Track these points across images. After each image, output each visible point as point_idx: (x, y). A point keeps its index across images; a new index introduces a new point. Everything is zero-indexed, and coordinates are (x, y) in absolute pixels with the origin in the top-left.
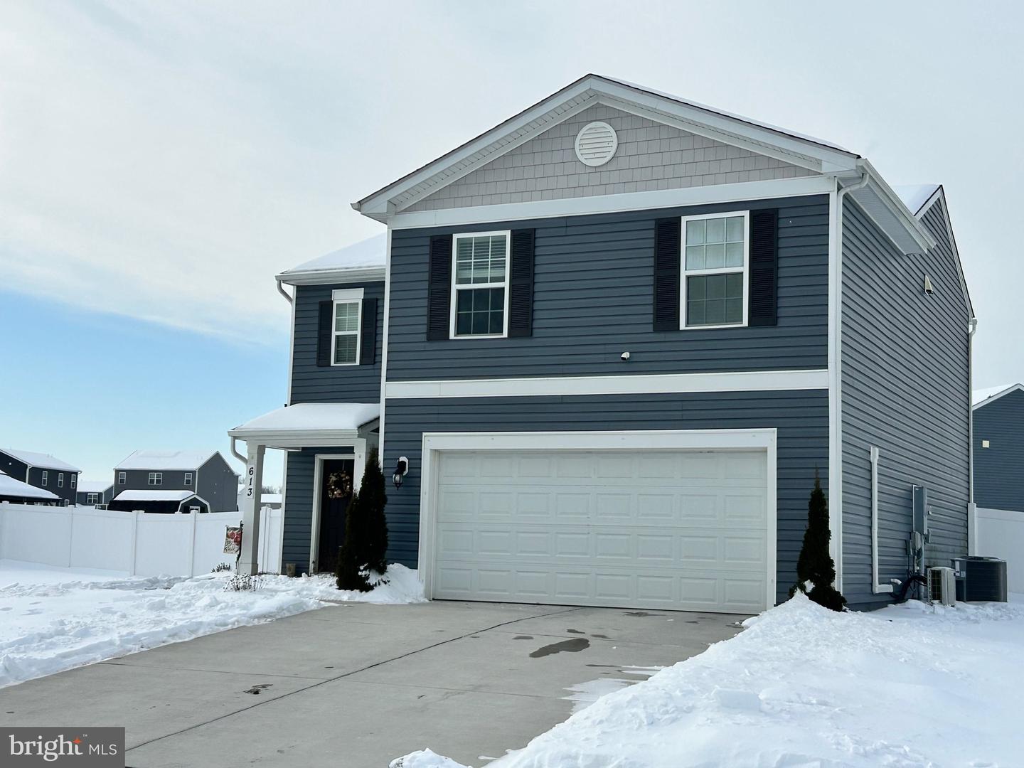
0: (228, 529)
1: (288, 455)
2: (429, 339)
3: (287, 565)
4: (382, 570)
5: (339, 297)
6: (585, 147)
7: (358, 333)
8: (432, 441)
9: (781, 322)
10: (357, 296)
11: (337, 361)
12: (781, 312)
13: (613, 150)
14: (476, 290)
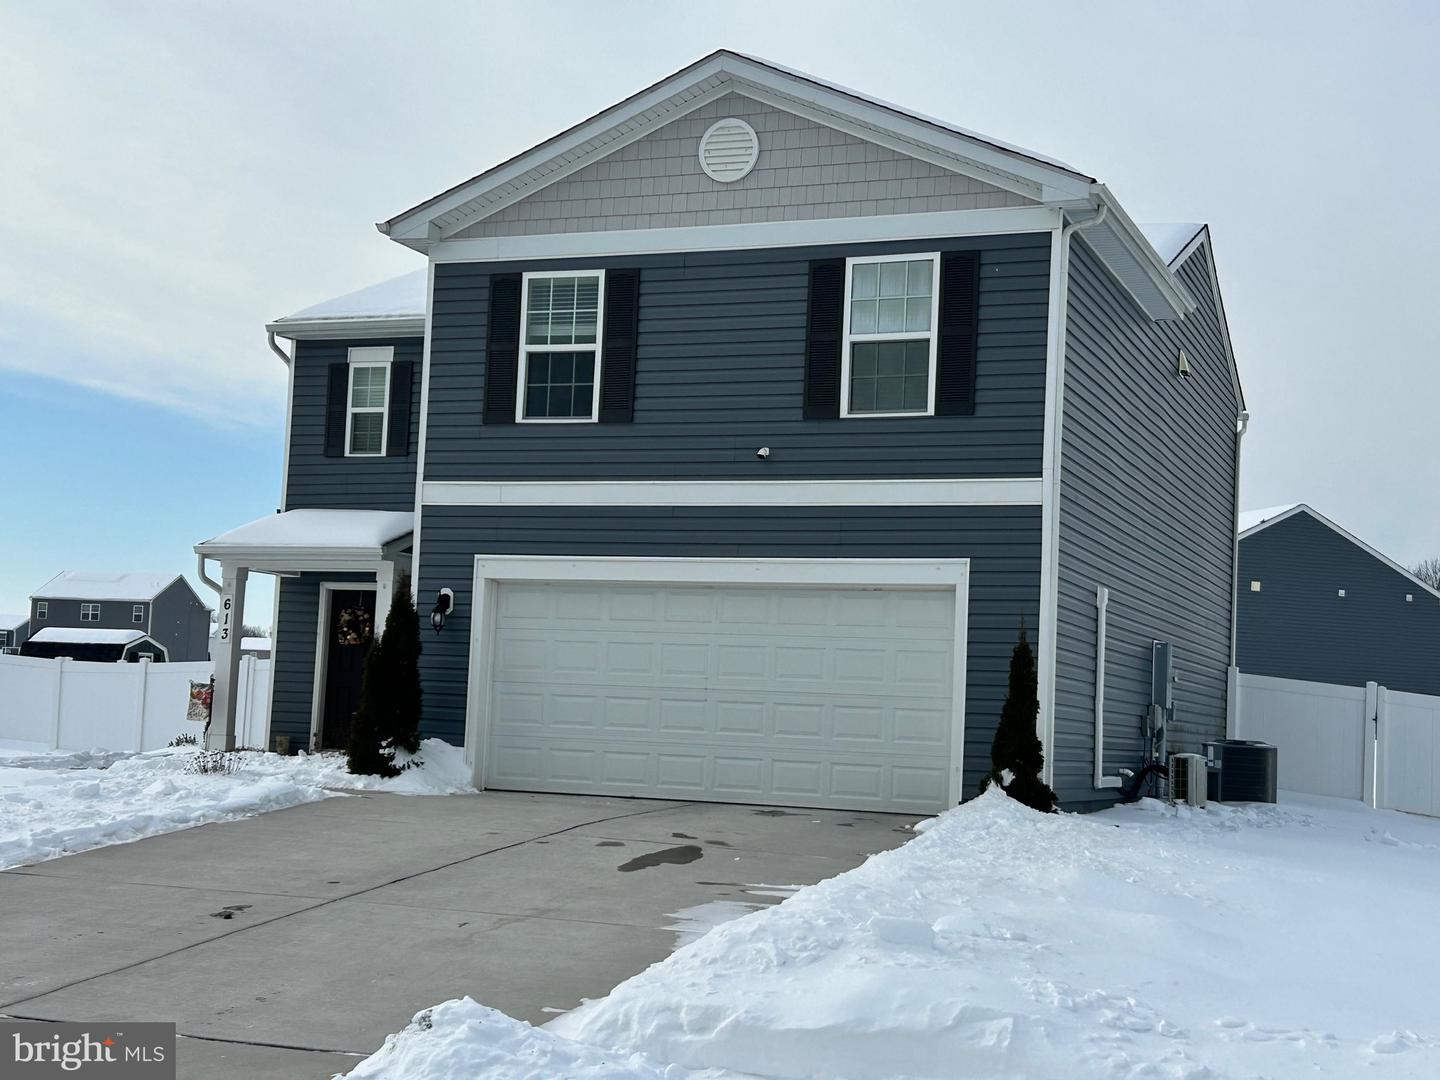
0: (192, 686)
1: (281, 583)
2: (486, 422)
3: (278, 739)
4: (413, 748)
5: (358, 358)
6: (713, 153)
7: (385, 410)
8: (488, 567)
9: (980, 411)
10: (384, 358)
11: (354, 449)
12: (980, 397)
13: (753, 160)
14: (554, 354)
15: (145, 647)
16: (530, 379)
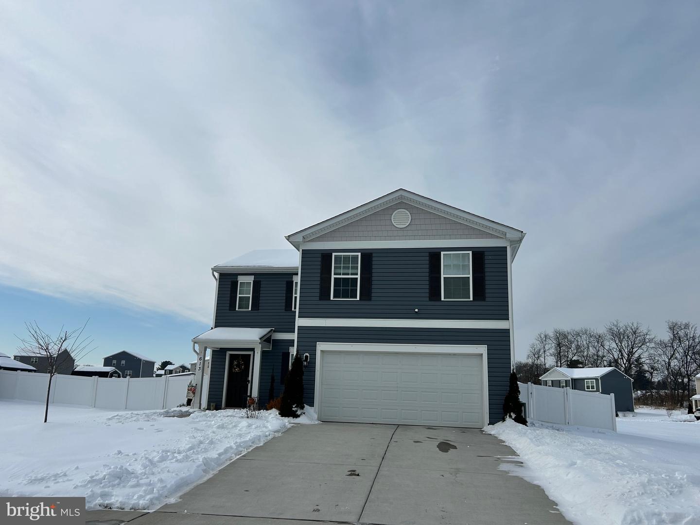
0: (188, 387)
1: (213, 352)
2: (321, 299)
3: (212, 404)
4: (302, 408)
5: (241, 279)
6: (396, 219)
7: (251, 296)
8: (321, 346)
9: (487, 299)
10: (251, 279)
11: (239, 308)
12: (487, 295)
13: (409, 222)
14: (343, 278)
15: (115, 372)
16: (335, 286)
